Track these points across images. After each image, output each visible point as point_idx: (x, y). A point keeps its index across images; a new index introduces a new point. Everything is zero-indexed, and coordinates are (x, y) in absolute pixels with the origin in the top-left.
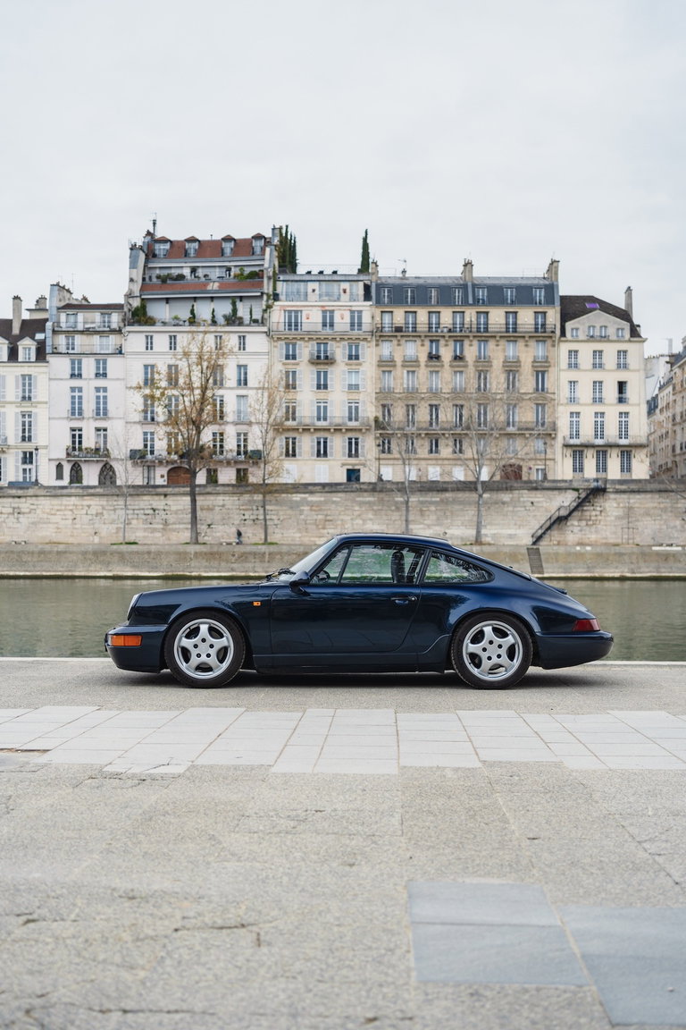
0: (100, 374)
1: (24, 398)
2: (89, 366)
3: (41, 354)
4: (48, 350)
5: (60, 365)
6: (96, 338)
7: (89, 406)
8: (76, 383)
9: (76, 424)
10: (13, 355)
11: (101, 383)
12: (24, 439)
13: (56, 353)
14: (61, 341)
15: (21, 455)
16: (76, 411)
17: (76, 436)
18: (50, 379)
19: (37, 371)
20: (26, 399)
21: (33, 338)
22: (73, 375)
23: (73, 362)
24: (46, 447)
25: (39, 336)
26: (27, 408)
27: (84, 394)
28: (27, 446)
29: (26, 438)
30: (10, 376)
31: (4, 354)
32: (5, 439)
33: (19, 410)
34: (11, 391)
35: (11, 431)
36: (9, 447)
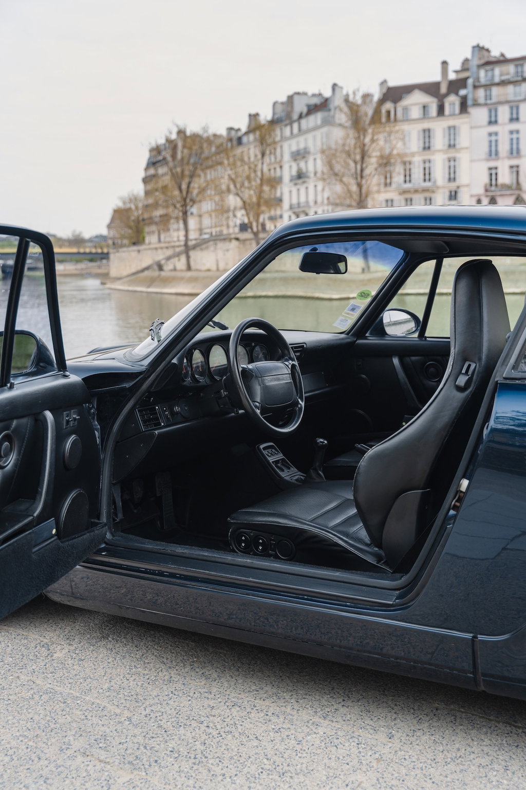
0: (514, 119)
1: (450, 146)
2: (504, 113)
3: (464, 107)
4: (470, 102)
5: (479, 115)
6: (510, 89)
7: (504, 148)
8: (493, 129)
9: (492, 164)
10: (441, 110)
11: (514, 126)
12: (450, 179)
13: (476, 104)
14: (481, 93)
15: (447, 194)
16: (493, 153)
17: (493, 173)
18: (472, 128)
19: (462, 123)
20: (451, 146)
21: (457, 94)
22: (490, 123)
23: (490, 111)
24: (467, 186)
25: (463, 92)
26: (452, 154)
27: (500, 138)
28: (453, 186)
29: (452, 179)
30: (439, 128)
31: (433, 110)
32: (435, 182)
33: (446, 156)
34: (439, 141)
35: (439, 174)
36: (438, 188)
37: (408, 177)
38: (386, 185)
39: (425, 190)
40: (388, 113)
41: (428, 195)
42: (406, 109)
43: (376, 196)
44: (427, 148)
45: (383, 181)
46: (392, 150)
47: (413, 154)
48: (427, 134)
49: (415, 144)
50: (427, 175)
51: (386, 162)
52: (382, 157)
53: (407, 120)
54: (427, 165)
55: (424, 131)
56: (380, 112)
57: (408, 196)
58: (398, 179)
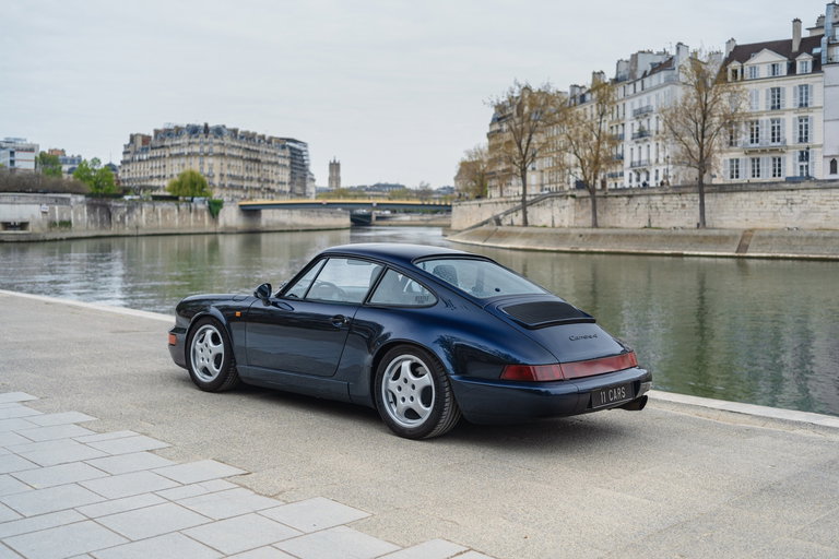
1: (801, 105)
3: (817, 66)
4: (823, 61)
5: (832, 73)
10: (792, 70)
12: (801, 140)
13: (830, 63)
14: (835, 53)
15: (798, 154)
18: (825, 87)
19: (815, 82)
20: (803, 105)
21: (810, 53)
24: (821, 146)
25: (816, 51)
26: (803, 113)
28: (803, 146)
29: (804, 138)
30: (789, 87)
31: (783, 69)
32: (785, 142)
33: (796, 116)
34: (789, 100)
35: (790, 133)
36: (787, 148)
37: (755, 137)
38: (731, 144)
39: (773, 150)
40: (735, 72)
41: (776, 155)
42: (753, 68)
43: (718, 156)
44: (776, 106)
45: (727, 140)
46: (736, 110)
47: (760, 114)
48: (776, 94)
49: (763, 103)
50: (776, 135)
51: (730, 122)
52: (726, 116)
53: (755, 79)
54: (776, 125)
55: (773, 90)
56: (726, 71)
57: (755, 156)
58: (744, 138)
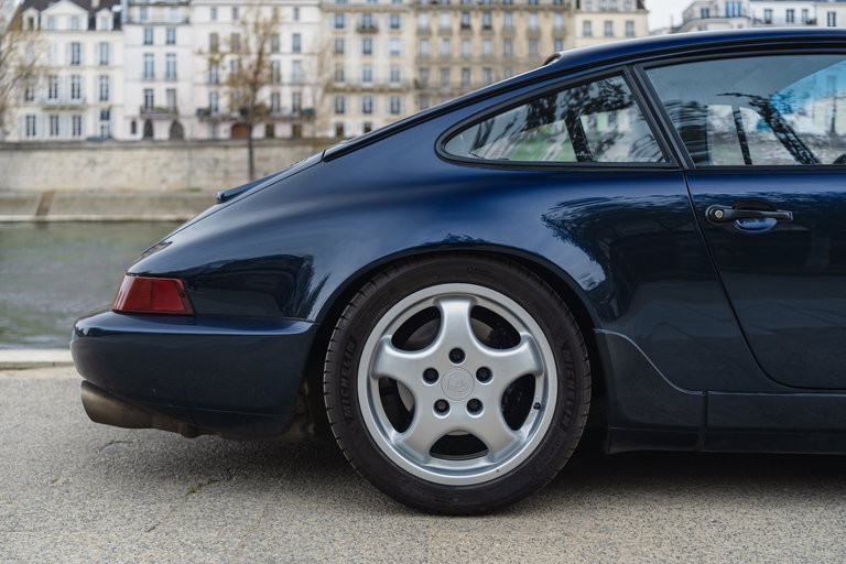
0: (171, 42)
1: (102, 63)
2: (160, 35)
3: (117, 23)
4: (124, 19)
5: (134, 34)
6: (167, 11)
7: (160, 70)
8: (148, 49)
9: (148, 85)
10: (92, 24)
11: (171, 49)
12: (101, 98)
13: (130, 22)
14: (136, 12)
15: (98, 114)
16: (149, 75)
17: (149, 95)
18: (126, 46)
19: (114, 39)
20: (103, 63)
21: (110, 9)
22: (146, 43)
23: (146, 31)
24: (122, 106)
25: (116, 8)
26: (104, 71)
27: (156, 59)
28: (105, 105)
29: (104, 98)
30: (90, 42)
31: (84, 23)
32: (85, 100)
33: (98, 73)
34: (90, 56)
35: (90, 92)
36: (88, 106)
37: (53, 93)
38: (27, 99)
39: (73, 108)
40: (31, 20)
41: (76, 113)
42: (51, 19)
43: (14, 110)
44: (76, 62)
45: (23, 93)
46: (34, 61)
47: (59, 68)
48: (76, 48)
49: (61, 57)
50: (76, 92)
51: (26, 74)
52: (21, 68)
53: (52, 30)
54: (76, 81)
55: (73, 44)
56: (21, 18)
57: (54, 113)
58: (42, 92)
